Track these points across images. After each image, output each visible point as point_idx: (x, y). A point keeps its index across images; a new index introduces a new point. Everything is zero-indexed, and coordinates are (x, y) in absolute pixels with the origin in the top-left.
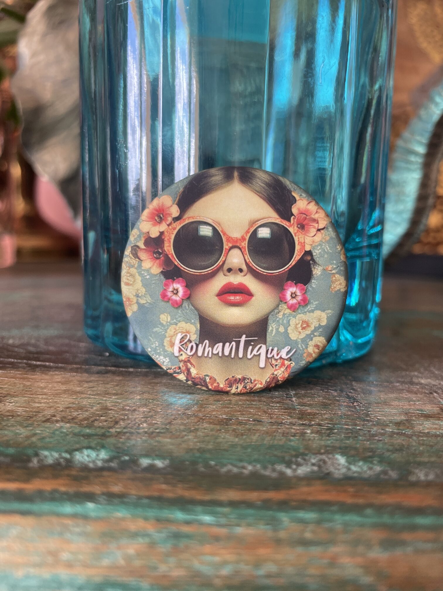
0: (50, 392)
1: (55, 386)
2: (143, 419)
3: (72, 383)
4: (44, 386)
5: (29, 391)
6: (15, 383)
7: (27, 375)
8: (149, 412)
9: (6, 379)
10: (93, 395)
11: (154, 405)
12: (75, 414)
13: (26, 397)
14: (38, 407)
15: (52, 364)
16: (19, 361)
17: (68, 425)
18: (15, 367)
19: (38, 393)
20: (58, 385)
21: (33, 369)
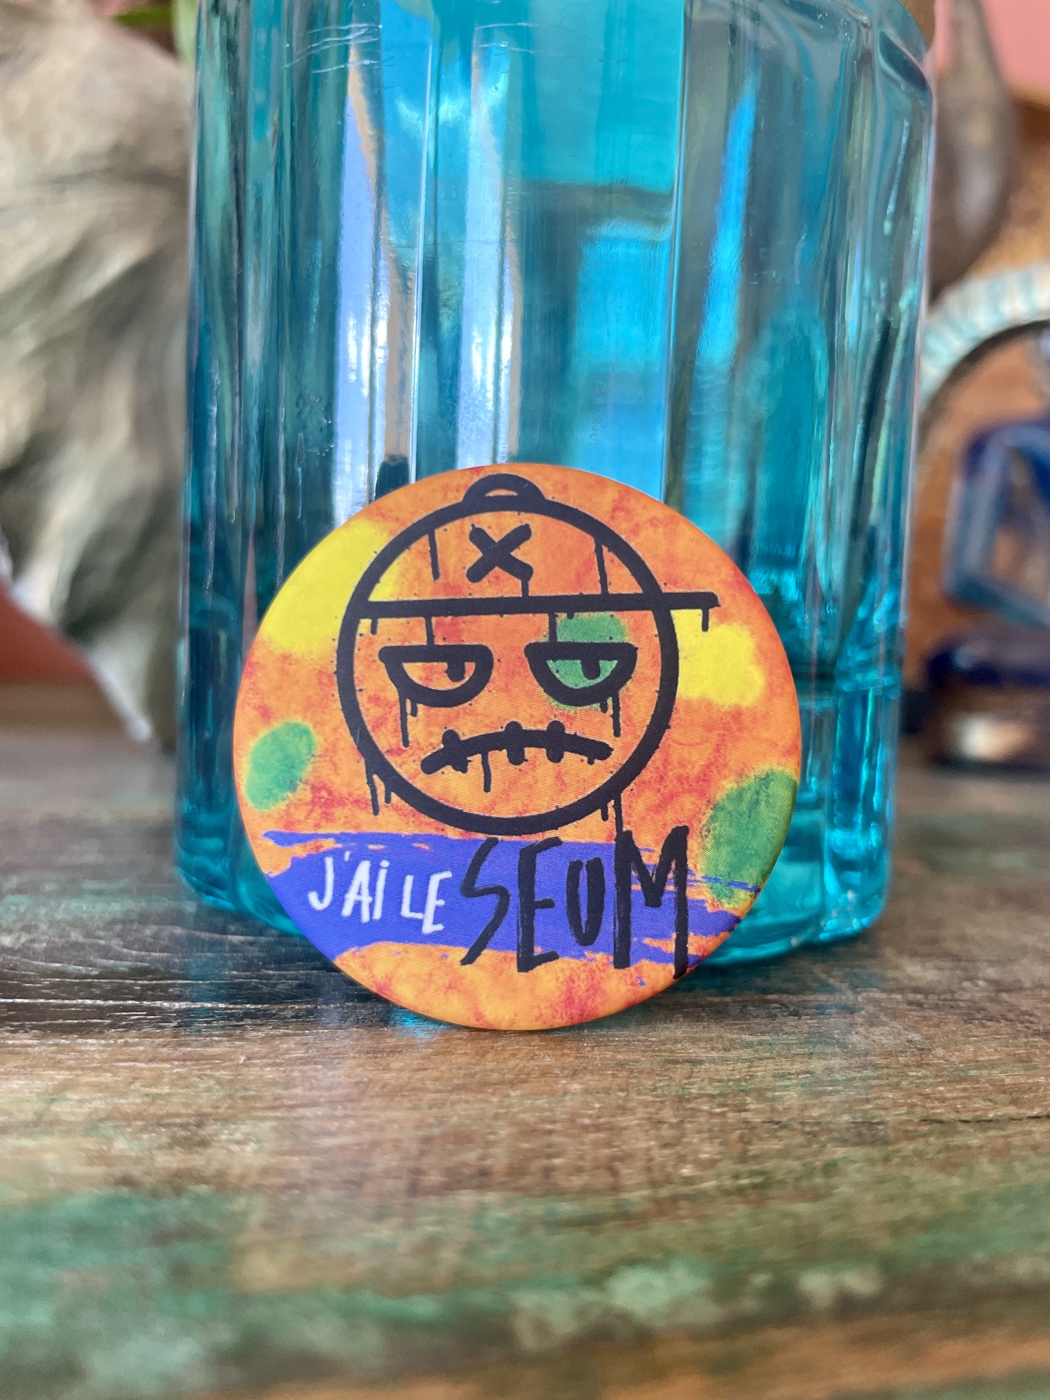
0: (321, 1096)
1: (311, 1073)
2: (666, 1152)
3: (353, 1062)
4: (281, 1077)
5: (254, 1098)
6: (181, 1077)
7: (187, 1044)
8: (659, 1129)
9: (138, 1064)
10: (451, 1092)
11: (646, 1107)
12: (471, 1156)
13: (264, 1119)
14: (342, 1148)
15: (222, 1005)
16: (111, 1002)
17: (491, 1197)
18: (124, 1023)
19: (287, 1102)
20: (316, 1070)
21: (187, 1025)
